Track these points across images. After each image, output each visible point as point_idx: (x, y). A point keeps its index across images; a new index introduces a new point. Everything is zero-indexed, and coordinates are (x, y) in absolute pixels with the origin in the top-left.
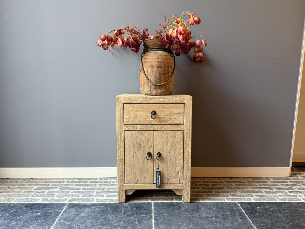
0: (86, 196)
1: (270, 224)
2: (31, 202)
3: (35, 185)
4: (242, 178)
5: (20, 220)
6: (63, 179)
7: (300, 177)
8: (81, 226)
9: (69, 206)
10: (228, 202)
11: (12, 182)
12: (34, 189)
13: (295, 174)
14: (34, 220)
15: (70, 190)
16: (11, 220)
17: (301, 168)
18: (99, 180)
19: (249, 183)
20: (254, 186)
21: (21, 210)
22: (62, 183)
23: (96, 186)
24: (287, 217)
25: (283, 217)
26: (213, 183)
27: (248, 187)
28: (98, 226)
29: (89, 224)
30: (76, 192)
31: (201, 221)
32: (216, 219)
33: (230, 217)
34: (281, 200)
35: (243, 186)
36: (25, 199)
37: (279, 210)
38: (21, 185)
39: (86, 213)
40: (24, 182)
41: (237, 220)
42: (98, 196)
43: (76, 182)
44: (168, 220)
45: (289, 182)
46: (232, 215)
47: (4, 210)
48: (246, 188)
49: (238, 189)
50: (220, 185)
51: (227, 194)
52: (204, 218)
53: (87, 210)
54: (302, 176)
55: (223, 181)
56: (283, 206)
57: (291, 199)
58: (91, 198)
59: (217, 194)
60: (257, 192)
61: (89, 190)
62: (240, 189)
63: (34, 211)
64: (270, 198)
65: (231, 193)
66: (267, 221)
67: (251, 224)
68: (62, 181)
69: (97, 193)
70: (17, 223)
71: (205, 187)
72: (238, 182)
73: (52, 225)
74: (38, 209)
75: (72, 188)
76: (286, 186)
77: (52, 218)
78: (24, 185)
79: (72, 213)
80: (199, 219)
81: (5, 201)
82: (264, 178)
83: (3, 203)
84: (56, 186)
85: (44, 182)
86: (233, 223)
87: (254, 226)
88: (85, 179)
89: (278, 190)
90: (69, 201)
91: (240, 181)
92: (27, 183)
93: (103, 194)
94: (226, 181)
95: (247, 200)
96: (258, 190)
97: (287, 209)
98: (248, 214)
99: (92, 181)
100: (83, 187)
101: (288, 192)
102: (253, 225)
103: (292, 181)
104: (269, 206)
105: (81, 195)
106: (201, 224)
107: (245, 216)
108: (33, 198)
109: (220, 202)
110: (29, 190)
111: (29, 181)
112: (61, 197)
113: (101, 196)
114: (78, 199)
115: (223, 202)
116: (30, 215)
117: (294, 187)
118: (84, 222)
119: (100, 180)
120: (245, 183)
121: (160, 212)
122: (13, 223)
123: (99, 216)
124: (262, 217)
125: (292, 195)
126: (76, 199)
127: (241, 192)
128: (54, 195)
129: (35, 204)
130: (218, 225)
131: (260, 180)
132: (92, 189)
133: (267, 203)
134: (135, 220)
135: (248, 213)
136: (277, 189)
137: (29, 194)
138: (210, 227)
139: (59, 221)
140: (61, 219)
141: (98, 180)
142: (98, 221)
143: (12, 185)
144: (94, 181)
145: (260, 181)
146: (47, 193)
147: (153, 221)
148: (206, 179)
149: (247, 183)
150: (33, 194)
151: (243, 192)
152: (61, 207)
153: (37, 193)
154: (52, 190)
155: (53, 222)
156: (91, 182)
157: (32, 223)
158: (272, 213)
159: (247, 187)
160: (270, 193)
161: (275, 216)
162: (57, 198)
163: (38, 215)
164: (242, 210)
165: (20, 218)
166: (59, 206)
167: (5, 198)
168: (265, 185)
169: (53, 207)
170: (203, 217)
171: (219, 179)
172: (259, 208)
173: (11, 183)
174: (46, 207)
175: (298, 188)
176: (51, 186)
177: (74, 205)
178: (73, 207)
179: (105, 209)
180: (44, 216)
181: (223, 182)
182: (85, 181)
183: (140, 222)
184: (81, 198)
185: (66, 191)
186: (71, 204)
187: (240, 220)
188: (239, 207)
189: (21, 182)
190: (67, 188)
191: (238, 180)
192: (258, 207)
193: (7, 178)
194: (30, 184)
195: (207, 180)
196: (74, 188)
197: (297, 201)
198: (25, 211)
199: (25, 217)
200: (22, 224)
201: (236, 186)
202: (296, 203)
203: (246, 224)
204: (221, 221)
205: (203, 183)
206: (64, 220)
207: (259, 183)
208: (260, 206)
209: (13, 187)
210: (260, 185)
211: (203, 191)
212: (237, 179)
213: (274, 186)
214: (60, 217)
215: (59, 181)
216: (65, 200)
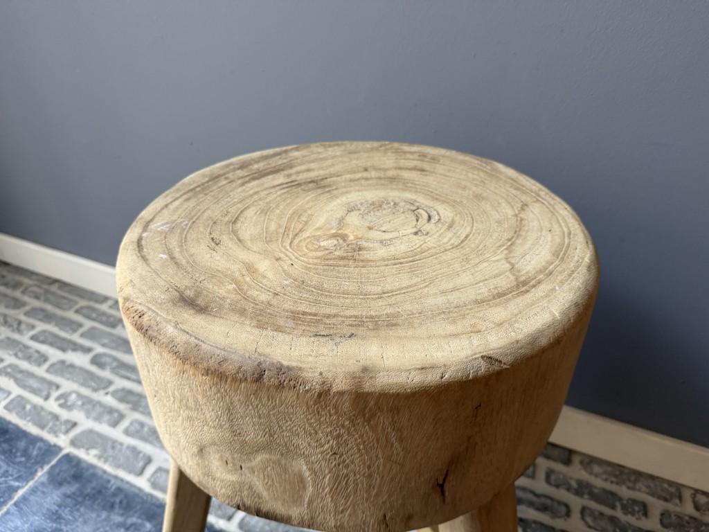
3: (48, 317)
9: (57, 470)
11: (6, 284)
12: (32, 334)
15: (116, 378)
30: (124, 396)
38: (17, 304)
40: (32, 294)
53: (90, 524)
58: (146, 449)
78: (24, 304)
84: (94, 338)
85: (77, 312)
90: (75, 441)
92: (37, 297)
110: (16, 336)
112: (68, 407)
114: (105, 442)
126: (100, 436)
128: (58, 387)
146: (48, 371)
152: (35, 462)
153: (24, 357)
154: (70, 358)
162: (55, 407)
166: (29, 457)
169: (12, 457)
176: (82, 335)
177: (72, 472)
178: (60, 484)
184: (117, 440)
185: (103, 380)
186: (71, 460)
190: (115, 364)
194: (39, 304)
216: (67, 432)
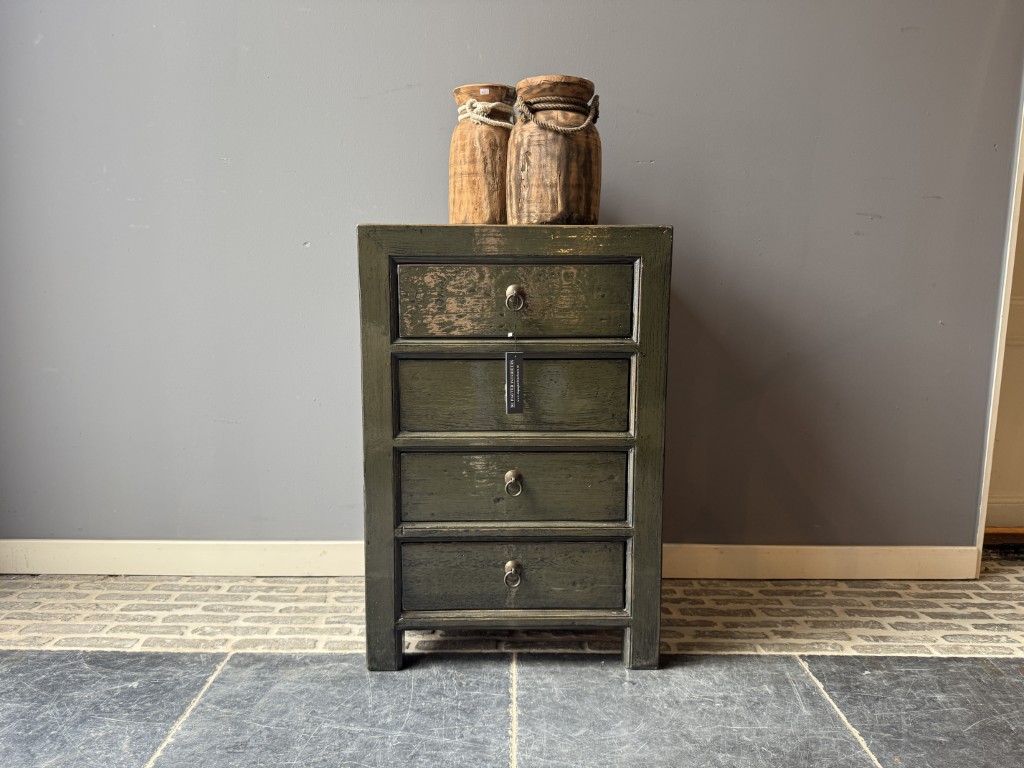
0: (292, 631)
1: (908, 722)
2: (109, 649)
3: (123, 597)
4: (817, 583)
5: (70, 702)
6: (216, 578)
7: (1012, 580)
8: (274, 722)
9: (236, 661)
10: (766, 656)
11: (49, 587)
12: (119, 608)
13: (997, 571)
14: (116, 703)
15: (238, 614)
16: (43, 703)
17: (1014, 553)
18: (337, 585)
19: (840, 597)
20: (856, 608)
21: (75, 672)
22: (212, 592)
23: (325, 602)
24: (964, 703)
25: (951, 703)
26: (717, 597)
27: (835, 608)
28: (329, 725)
29: (301, 716)
30: (259, 619)
31: (674, 713)
32: (725, 706)
33: (774, 701)
34: (948, 650)
35: (819, 608)
36: (89, 639)
37: (939, 682)
38: (78, 596)
39: (292, 684)
40: (88, 588)
41: (796, 710)
42: (331, 632)
43: (258, 589)
44: (564, 707)
45: (973, 596)
46: (778, 695)
47: (19, 671)
48: (829, 613)
49: (801, 616)
50: (741, 602)
51: (764, 630)
52: (685, 704)
53: (295, 674)
54: (1017, 578)
55: (751, 590)
56: (950, 668)
57: (981, 647)
58: (307, 636)
59: (730, 630)
60: (864, 626)
61: (301, 614)
62: (808, 615)
63: (117, 674)
64: (909, 644)
65: (777, 626)
66: (898, 716)
67: (842, 725)
68: (213, 584)
69: (327, 623)
70: (61, 712)
71: (691, 609)
72: (801, 593)
73: (176, 718)
74: (131, 671)
75: (246, 607)
76: (963, 607)
77: (177, 696)
78: (88, 595)
79: (246, 685)
80: (670, 705)
81: (23, 643)
82: (891, 583)
83: (16, 651)
84: (192, 599)
85: (153, 589)
86: (783, 719)
87: (854, 730)
88: (288, 579)
89: (938, 620)
90: (235, 647)
91: (807, 591)
92: (97, 589)
93: (348, 626)
94: (761, 592)
95: (829, 648)
96: (868, 619)
97: (967, 680)
98: (835, 693)
99: (312, 585)
100: (282, 605)
101: (971, 628)
102: (849, 725)
103: (983, 592)
104: (906, 667)
105: (276, 628)
106: (673, 720)
107: (823, 700)
108: (115, 635)
109: (741, 655)
110: (102, 612)
111: (105, 584)
112: (209, 634)
113: (340, 633)
114: (264, 641)
115: (749, 656)
116: (105, 687)
117: (991, 612)
118: (285, 712)
119: (339, 582)
120: (827, 597)
121: (539, 682)
122: (50, 711)
123: (334, 692)
124: (880, 703)
125: (984, 637)
126: (258, 640)
127: (810, 624)
128: (186, 627)
129: (124, 655)
130: (731, 725)
131: (876, 587)
132: (312, 610)
133: (900, 660)
134: (453, 708)
135: (835, 689)
136: (932, 615)
137: (103, 623)
138: (706, 730)
139: (200, 708)
140: (209, 701)
141: (332, 583)
142: (331, 708)
143: (46, 595)
144: (318, 585)
145: (875, 590)
146: (164, 622)
147: (514, 711)
148: (694, 582)
149: (830, 597)
150: (116, 624)
151: (816, 625)
152: (209, 663)
153: (129, 620)
154: (180, 612)
155: (182, 711)
156: (308, 588)
157: (111, 713)
158: (915, 688)
159: (832, 610)
160: (908, 629)
161: (923, 698)
162: (197, 637)
163: (132, 688)
164: (814, 678)
165: (72, 698)
166: (200, 662)
167: (23, 636)
168: (891, 604)
169: (182, 665)
170: (681, 700)
171: (738, 583)
172: (873, 675)
173: (45, 590)
174: (159, 664)
175: (1005, 615)
176: (176, 600)
177: (251, 659)
178: (247, 666)
179: (353, 672)
180: (153, 691)
181: (751, 595)
182: (289, 585)
183: (470, 712)
184: (275, 639)
185: (227, 617)
186: (243, 655)
187: (806, 712)
188: (803, 671)
189: (77, 587)
190: (229, 608)
191: (803, 587)
192: (867, 672)
193: (33, 575)
194: (106, 592)
195: (696, 586)
196: (251, 607)
197: (999, 653)
198: (89, 675)
199: (88, 695)
200: (77, 714)
201: (795, 607)
202: (997, 659)
203: (824, 722)
204: (742, 714)
205: (685, 596)
206: (218, 703)
207: (872, 599)
208: (874, 668)
209: (51, 601)
210: (876, 603)
211: (684, 620)
212: (800, 585)
213: (924, 607)
214: (204, 695)
215: (204, 584)
216: (223, 644)
